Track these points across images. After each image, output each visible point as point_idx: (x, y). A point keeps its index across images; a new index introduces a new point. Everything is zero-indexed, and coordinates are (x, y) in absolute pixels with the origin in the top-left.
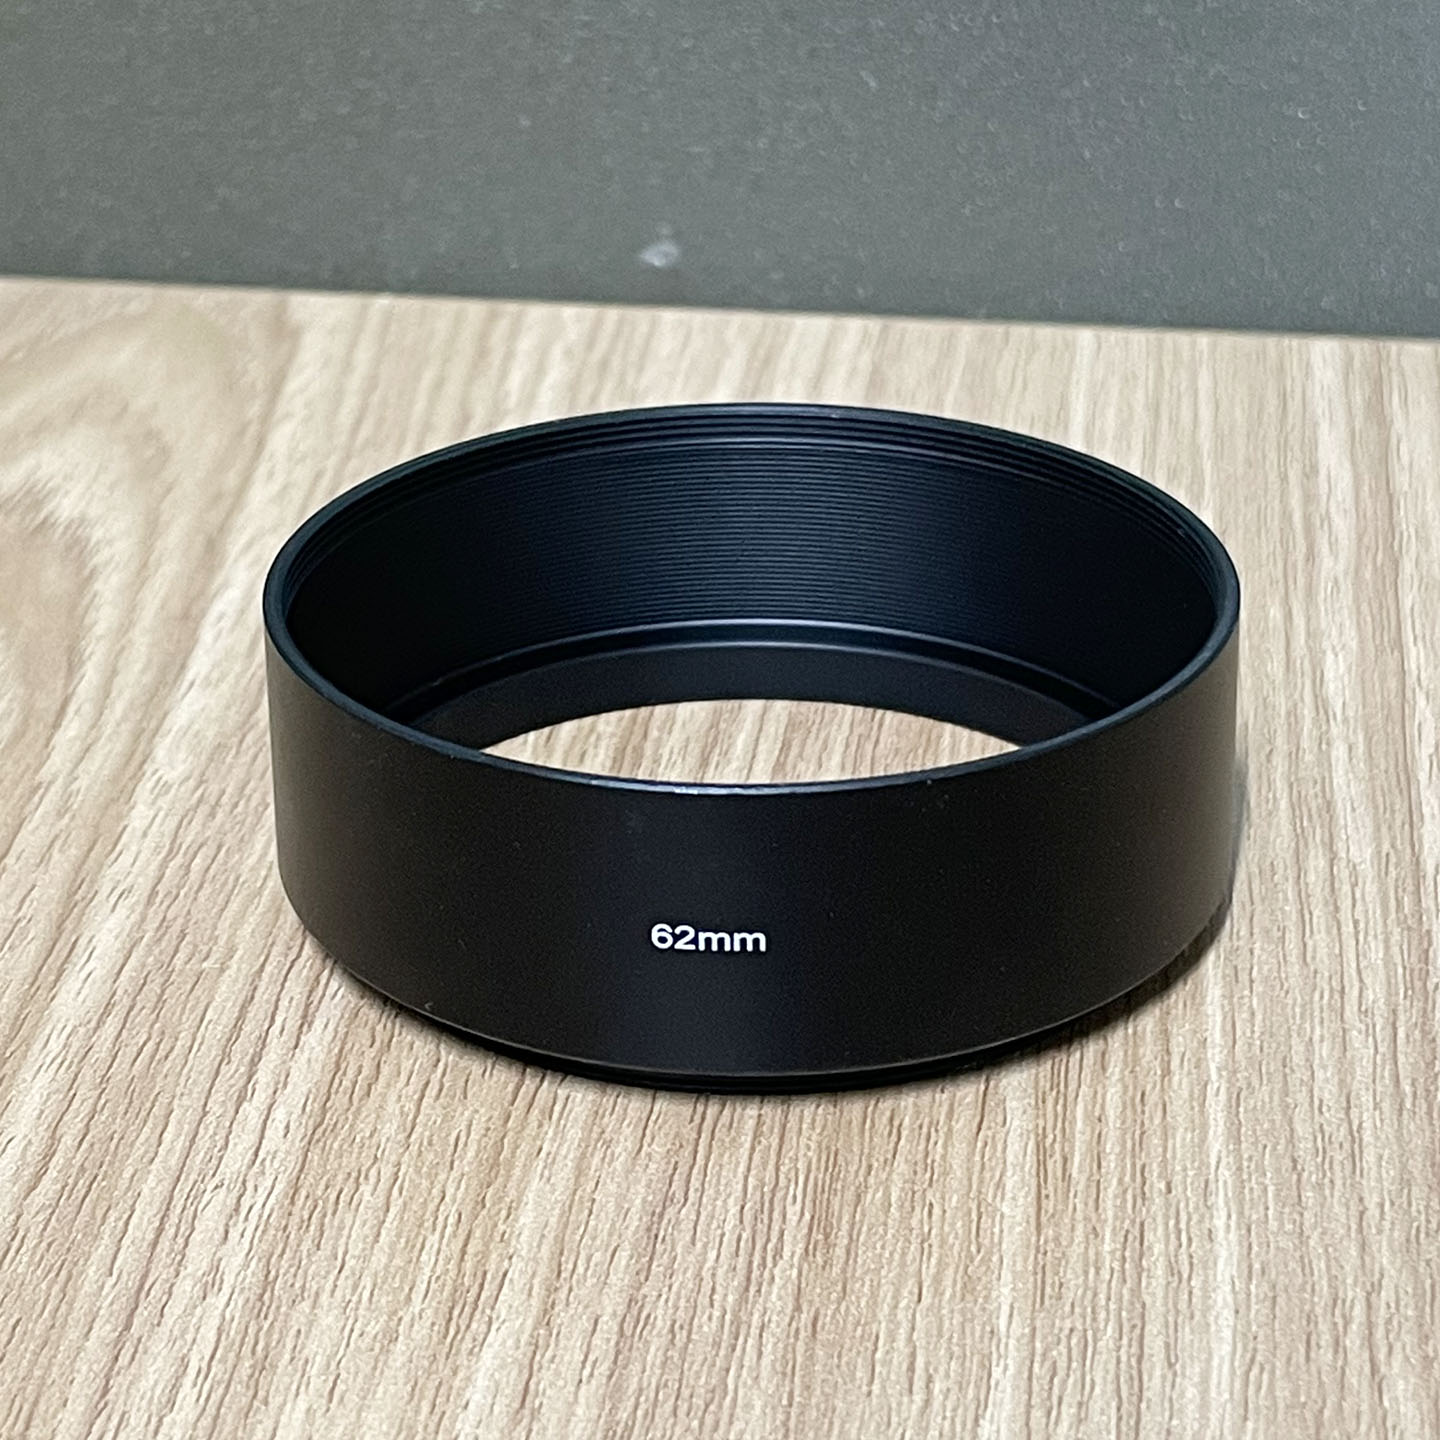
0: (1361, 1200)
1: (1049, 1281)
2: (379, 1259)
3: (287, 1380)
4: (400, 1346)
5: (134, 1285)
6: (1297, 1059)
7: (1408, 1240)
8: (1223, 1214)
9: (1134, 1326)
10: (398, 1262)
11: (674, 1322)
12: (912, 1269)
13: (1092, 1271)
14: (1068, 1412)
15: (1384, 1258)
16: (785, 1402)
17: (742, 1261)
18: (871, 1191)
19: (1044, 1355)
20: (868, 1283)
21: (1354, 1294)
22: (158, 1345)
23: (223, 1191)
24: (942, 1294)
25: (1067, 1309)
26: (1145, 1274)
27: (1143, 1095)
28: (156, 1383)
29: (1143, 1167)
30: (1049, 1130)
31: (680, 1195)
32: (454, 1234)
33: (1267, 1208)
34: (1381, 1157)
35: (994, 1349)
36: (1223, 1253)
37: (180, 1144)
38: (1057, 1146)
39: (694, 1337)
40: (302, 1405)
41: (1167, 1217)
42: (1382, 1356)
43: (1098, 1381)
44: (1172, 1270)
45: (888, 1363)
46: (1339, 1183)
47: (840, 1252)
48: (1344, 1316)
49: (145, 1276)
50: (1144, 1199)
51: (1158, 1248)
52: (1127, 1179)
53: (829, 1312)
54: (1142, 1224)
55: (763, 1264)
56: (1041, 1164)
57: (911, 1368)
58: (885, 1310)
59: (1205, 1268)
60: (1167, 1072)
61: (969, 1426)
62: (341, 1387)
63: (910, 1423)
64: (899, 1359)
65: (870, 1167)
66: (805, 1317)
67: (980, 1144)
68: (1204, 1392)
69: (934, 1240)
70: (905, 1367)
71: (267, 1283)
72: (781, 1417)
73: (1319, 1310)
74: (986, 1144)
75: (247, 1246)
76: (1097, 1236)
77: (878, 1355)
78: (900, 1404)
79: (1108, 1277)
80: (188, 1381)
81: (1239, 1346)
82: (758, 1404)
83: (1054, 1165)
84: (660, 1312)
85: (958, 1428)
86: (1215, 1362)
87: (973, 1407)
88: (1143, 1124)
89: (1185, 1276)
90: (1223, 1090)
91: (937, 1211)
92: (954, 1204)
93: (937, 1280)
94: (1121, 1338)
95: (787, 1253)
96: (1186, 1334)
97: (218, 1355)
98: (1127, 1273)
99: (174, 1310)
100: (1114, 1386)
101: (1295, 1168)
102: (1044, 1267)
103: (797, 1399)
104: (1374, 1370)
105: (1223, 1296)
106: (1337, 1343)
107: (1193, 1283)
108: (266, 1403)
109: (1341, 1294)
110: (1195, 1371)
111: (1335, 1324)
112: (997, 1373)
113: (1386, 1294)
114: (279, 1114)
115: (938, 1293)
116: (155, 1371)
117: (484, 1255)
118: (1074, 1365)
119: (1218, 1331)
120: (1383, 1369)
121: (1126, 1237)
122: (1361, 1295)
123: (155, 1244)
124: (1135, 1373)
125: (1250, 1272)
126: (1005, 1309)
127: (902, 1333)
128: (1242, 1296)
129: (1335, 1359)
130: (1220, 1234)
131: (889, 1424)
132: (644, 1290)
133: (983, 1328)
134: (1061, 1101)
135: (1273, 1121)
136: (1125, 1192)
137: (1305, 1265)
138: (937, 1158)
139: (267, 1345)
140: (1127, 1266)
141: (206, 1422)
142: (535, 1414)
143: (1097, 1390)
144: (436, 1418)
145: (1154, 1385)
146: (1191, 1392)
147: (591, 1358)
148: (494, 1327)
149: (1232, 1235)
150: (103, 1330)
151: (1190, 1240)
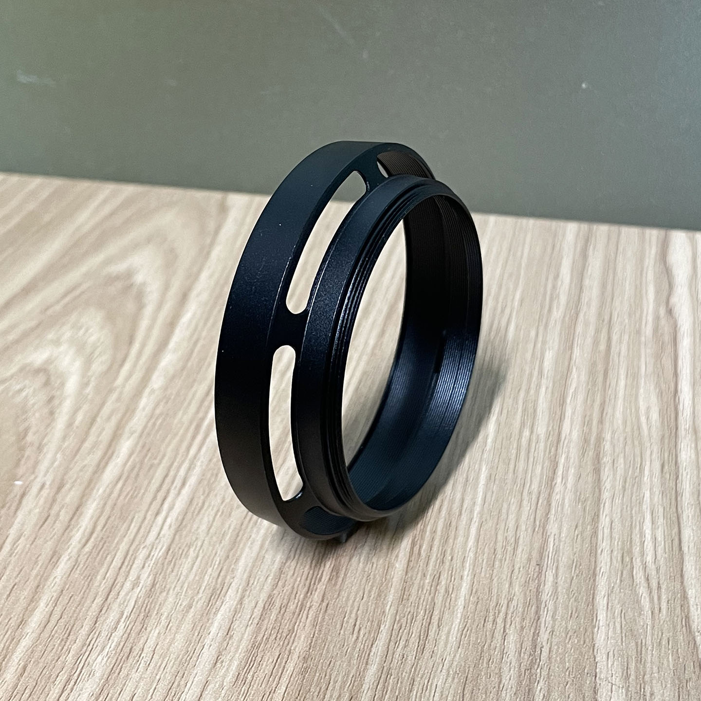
1: (406, 593)
2: (191, 577)
3: (154, 621)
4: (192, 610)
5: (111, 583)
7: (526, 582)
9: (430, 612)
10: (197, 578)
11: (282, 604)
12: (363, 587)
13: (421, 589)
14: (402, 643)
15: (517, 589)
16: (312, 636)
17: (308, 581)
19: (399, 621)
20: (347, 592)
21: (504, 602)
22: (115, 606)
23: (145, 549)
24: (370, 596)
25: (410, 604)
26: (437, 592)
28: (112, 620)
32: (217, 568)
34: (523, 550)
35: (383, 618)
36: (465, 585)
37: (135, 531)
39: (287, 610)
40: (157, 631)
41: (449, 570)
42: (508, 626)
43: (414, 631)
44: (447, 591)
45: (347, 622)
47: (340, 580)
48: (499, 610)
49: (115, 580)
53: (333, 603)
54: (440, 572)
55: (315, 584)
58: (351, 602)
59: (457, 590)
61: (369, 647)
62: (171, 625)
63: (350, 645)
64: (352, 621)
66: (324, 604)
68: (448, 637)
69: (372, 576)
70: (353, 624)
71: (154, 585)
72: (310, 641)
73: (491, 608)
75: (150, 570)
76: (424, 576)
77: (345, 619)
78: (348, 638)
79: (425, 592)
80: (123, 620)
81: (463, 620)
82: (303, 636)
84: (278, 600)
85: (366, 648)
86: (454, 626)
87: (372, 640)
91: (375, 565)
93: (370, 592)
94: (425, 616)
95: (323, 580)
96: (446, 616)
97: (134, 611)
98: (432, 592)
99: (122, 593)
100: (419, 634)
102: (405, 588)
103: (316, 635)
105: (461, 602)
107: (452, 596)
108: (146, 629)
109: (500, 602)
110: (446, 629)
111: (495, 613)
112: (382, 627)
113: (514, 603)
114: (169, 520)
116: (113, 616)
117: (226, 576)
118: (408, 625)
119: (457, 614)
120: (507, 631)
122: (506, 602)
123: (120, 568)
124: (427, 629)
125: (472, 592)
127: (355, 610)
128: (467, 601)
129: (492, 627)
130: (465, 577)
131: (344, 645)
132: (274, 592)
133: (381, 610)
137: (490, 591)
139: (150, 607)
140: (432, 588)
141: (126, 635)
142: (231, 637)
144: (199, 637)
145: (432, 634)
146: (443, 637)
147: (253, 617)
148: (224, 604)
149: (469, 578)
150: (99, 600)
151: (455, 579)
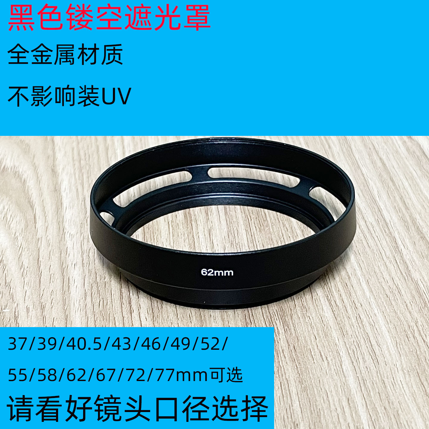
0: (405, 302)
6: (378, 271)
8: (376, 309)
9: (367, 338)
13: (352, 327)
18: (293, 315)
19: (350, 348)
20: (302, 337)
25: (350, 337)
26: (364, 326)
27: (346, 284)
29: (354, 301)
30: (328, 295)
31: (249, 322)
33: (385, 307)
35: (338, 348)
38: (332, 299)
41: (364, 312)
46: (398, 299)
47: (293, 330)
48: (413, 329)
50: (357, 308)
51: (365, 320)
52: (351, 304)
56: (330, 303)
57: (321, 356)
58: (309, 342)
59: (377, 323)
60: (349, 278)
65: (291, 309)
67: (314, 301)
73: (406, 329)
74: (315, 300)
76: (350, 318)
77: (312, 353)
78: (322, 364)
79: (356, 328)
81: (392, 340)
83: (333, 303)
86: (389, 344)
87: (339, 362)
88: (349, 291)
89: (374, 325)
90: (364, 280)
92: (314, 316)
94: (365, 342)
95: (281, 332)
98: (361, 326)
101: (387, 297)
102: (341, 327)
104: (424, 341)
106: (414, 336)
107: (376, 327)
109: (410, 325)
111: (411, 332)
112: (341, 354)
113: (420, 323)
115: (320, 337)
121: (356, 318)
122: (414, 324)
126: (337, 339)
127: (316, 347)
128: (388, 328)
130: (377, 314)
133: (334, 344)
134: (328, 288)
135: (378, 286)
136: (352, 307)
138: (305, 305)
143: (365, 354)
146: (386, 352)
149: (380, 314)
151: (371, 317)
